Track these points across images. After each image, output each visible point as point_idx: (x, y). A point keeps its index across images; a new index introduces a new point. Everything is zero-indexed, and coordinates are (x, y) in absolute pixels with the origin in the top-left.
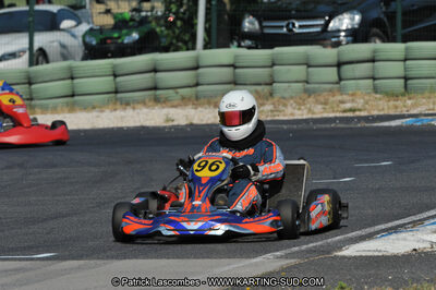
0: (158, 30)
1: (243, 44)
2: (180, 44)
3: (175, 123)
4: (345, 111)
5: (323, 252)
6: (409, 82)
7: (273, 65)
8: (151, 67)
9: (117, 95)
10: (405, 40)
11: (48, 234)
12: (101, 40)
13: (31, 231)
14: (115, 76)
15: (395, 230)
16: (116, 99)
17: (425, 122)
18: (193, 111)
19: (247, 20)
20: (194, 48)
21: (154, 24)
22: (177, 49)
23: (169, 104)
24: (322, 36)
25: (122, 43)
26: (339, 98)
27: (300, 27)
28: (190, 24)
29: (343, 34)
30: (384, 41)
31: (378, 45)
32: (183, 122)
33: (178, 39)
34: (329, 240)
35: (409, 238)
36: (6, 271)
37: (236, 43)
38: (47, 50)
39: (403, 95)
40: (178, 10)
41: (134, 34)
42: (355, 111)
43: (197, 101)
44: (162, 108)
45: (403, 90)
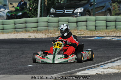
0: (27, 12)
1: (50, 16)
2: (33, 16)
3: (31, 37)
4: (78, 35)
5: (71, 74)
6: (97, 27)
7: (59, 22)
8: (25, 22)
9: (15, 29)
12: (11, 14)
14: (15, 24)
15: (92, 68)
16: (15, 31)
17: (101, 38)
18: (36, 34)
19: (52, 9)
21: (26, 10)
22: (32, 17)
23: (30, 32)
24: (72, 14)
25: (17, 15)
26: (77, 31)
27: (67, 11)
28: (36, 9)
31: (88, 17)
32: (33, 37)
33: (32, 14)
34: (73, 70)
37: (48, 16)
39: (95, 31)
40: (33, 6)
41: (20, 13)
42: (81, 35)
43: (37, 31)
44: (28, 33)
45: (95, 29)
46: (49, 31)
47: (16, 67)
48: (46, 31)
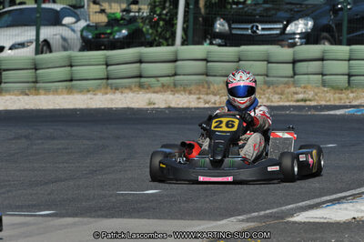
0: (144, 29)
1: (214, 42)
2: (162, 41)
3: (156, 106)
4: (298, 101)
5: (278, 218)
6: (352, 78)
7: (240, 60)
8: (137, 59)
9: (108, 81)
10: (349, 43)
11: (49, 194)
12: (96, 34)
13: (35, 192)
14: (107, 65)
15: (338, 201)
16: (108, 85)
18: (171, 96)
19: (218, 22)
20: (173, 44)
22: (159, 45)
23: (152, 90)
25: (114, 38)
26: (293, 89)
27: (263, 29)
28: (171, 23)
29: (298, 36)
30: (332, 44)
31: (327, 46)
32: (162, 105)
33: (160, 35)
34: (284, 208)
35: (349, 208)
36: (13, 224)
37: (208, 42)
38: (51, 42)
39: (347, 89)
40: (161, 12)
41: (124, 31)
42: (305, 101)
43: (175, 88)
44: (147, 93)
45: (347, 85)
46: (209, 88)
47: (111, 196)
48: (201, 88)
